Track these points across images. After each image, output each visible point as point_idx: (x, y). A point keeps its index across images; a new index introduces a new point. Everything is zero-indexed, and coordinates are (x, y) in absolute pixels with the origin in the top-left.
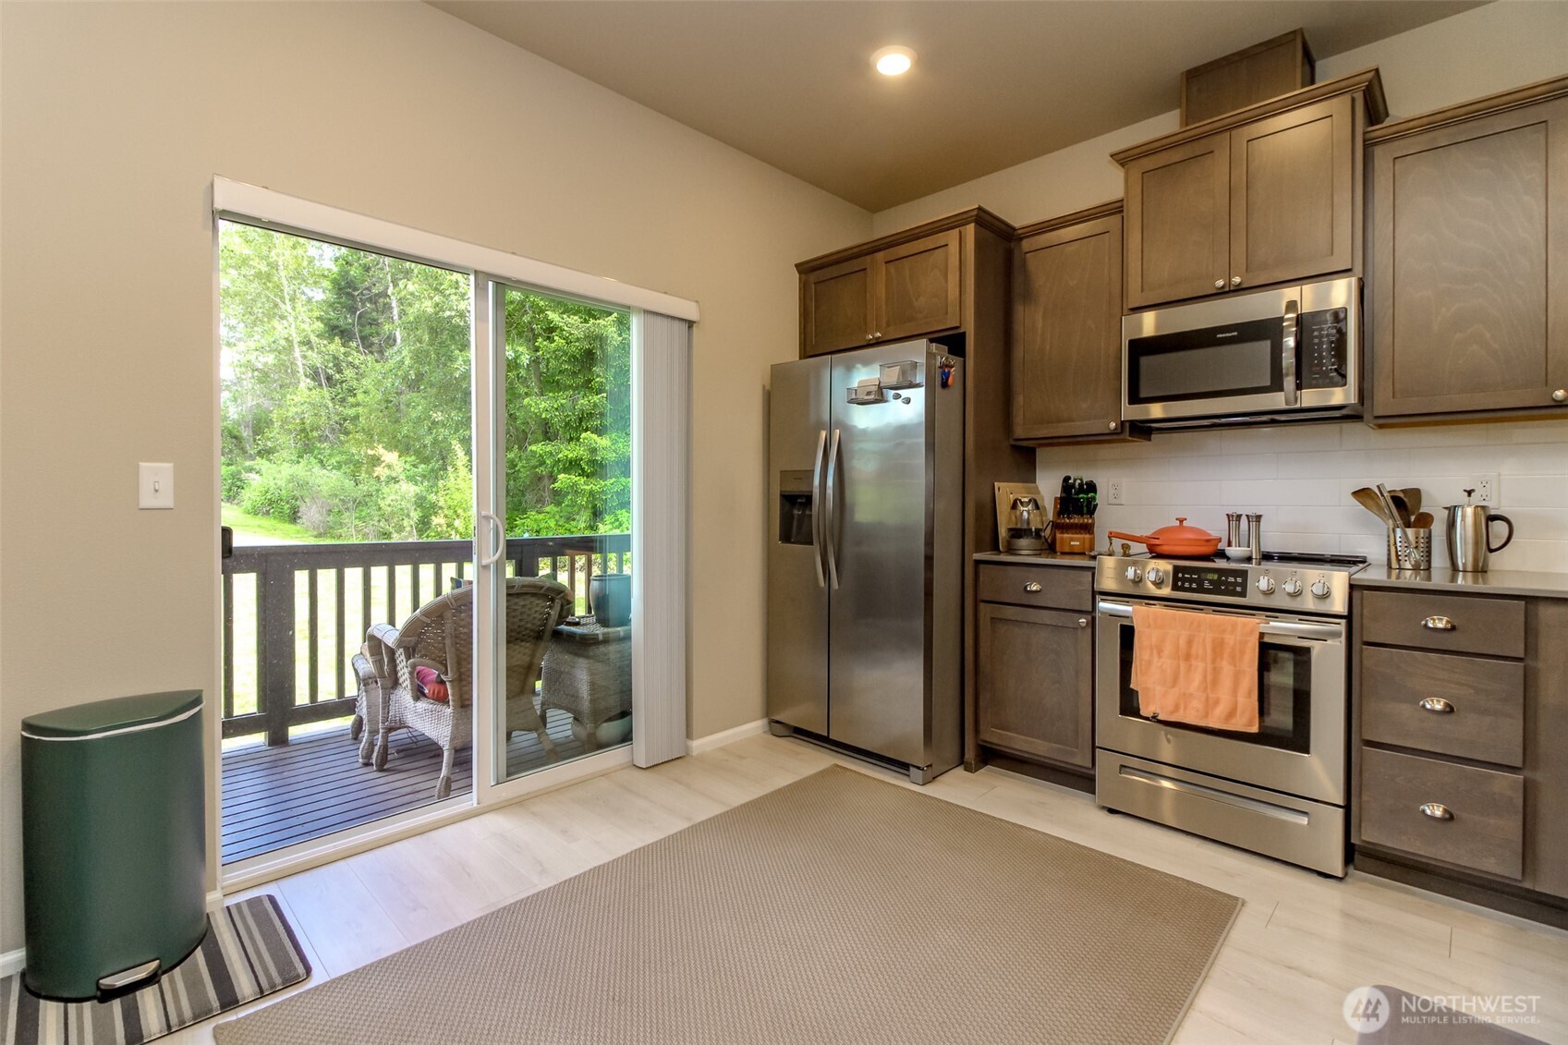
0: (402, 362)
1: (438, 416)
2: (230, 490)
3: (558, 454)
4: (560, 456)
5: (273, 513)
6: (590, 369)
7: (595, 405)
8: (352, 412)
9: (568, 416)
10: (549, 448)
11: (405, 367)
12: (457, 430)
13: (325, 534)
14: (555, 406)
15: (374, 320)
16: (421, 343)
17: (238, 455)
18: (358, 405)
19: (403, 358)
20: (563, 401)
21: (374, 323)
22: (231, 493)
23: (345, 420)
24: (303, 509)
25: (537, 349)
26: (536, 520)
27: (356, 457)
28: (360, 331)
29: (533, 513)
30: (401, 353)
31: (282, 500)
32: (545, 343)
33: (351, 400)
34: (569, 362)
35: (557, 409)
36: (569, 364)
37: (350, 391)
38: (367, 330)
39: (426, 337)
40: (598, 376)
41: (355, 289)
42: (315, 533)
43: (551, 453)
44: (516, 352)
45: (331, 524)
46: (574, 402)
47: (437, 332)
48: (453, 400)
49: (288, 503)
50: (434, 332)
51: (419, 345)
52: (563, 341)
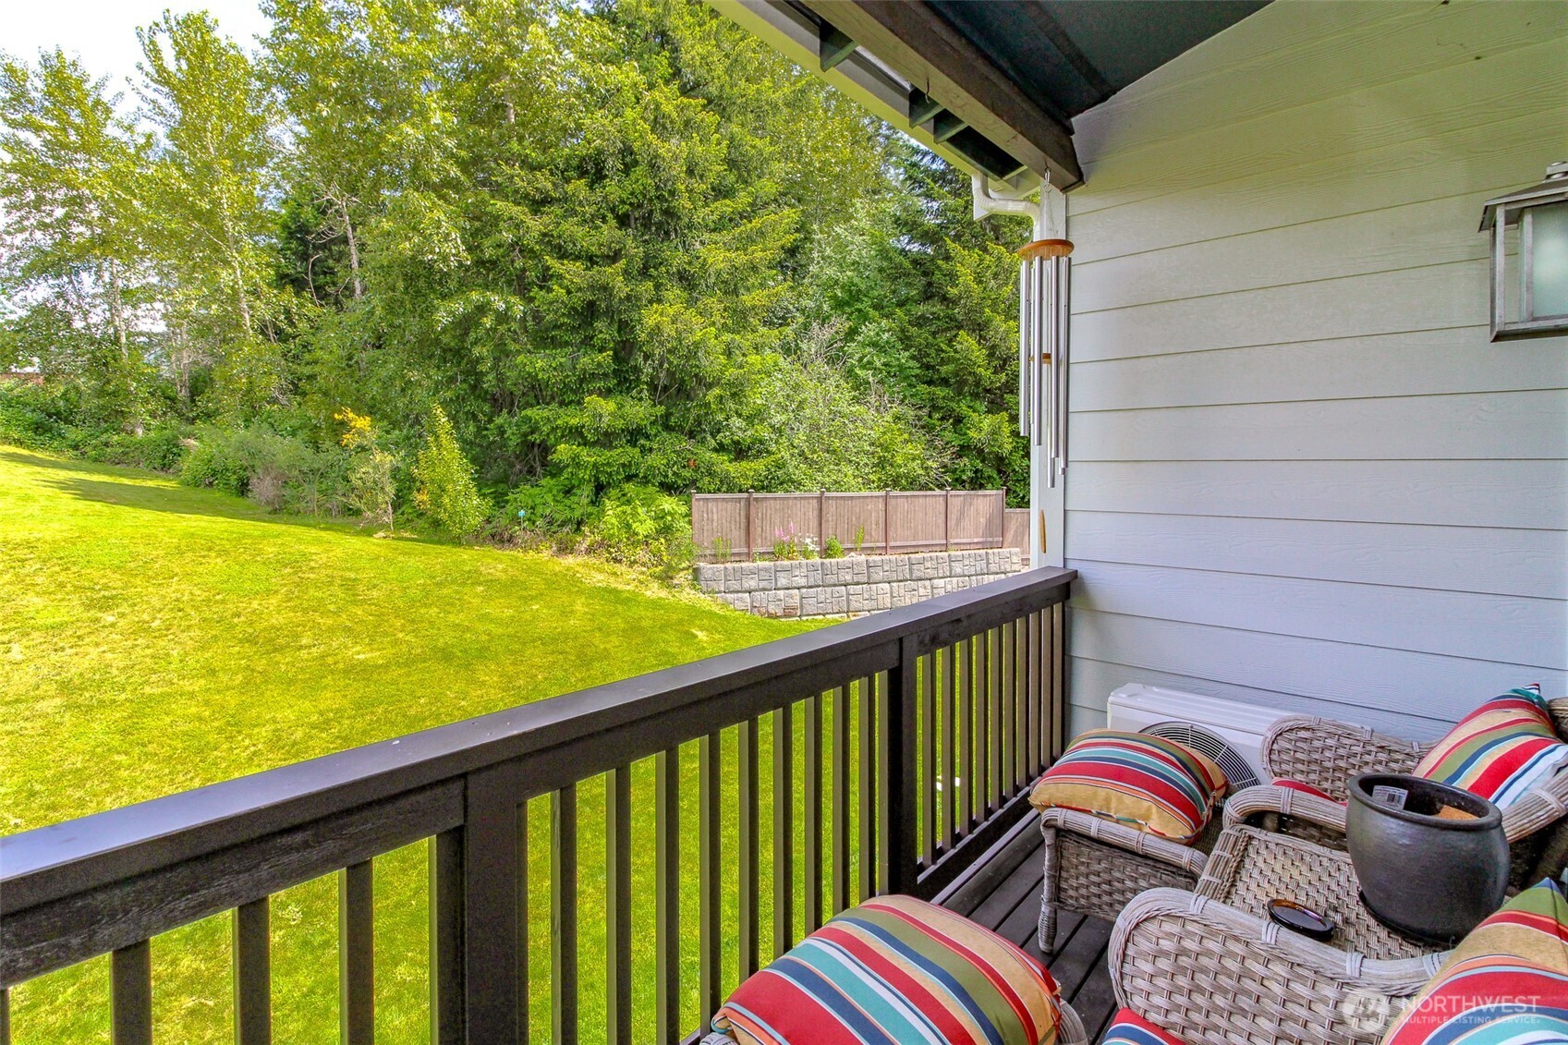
0: (371, 313)
1: (414, 375)
2: (165, 457)
3: (555, 420)
4: (559, 422)
5: (218, 484)
6: (592, 325)
7: (599, 365)
8: (307, 370)
9: (568, 376)
10: (546, 413)
11: (376, 318)
12: (436, 391)
13: (281, 509)
14: (554, 365)
15: (329, 268)
16: (393, 291)
17: (172, 418)
18: (316, 362)
19: (374, 308)
20: (563, 360)
21: (330, 272)
22: (166, 461)
23: (300, 380)
24: (254, 480)
25: (532, 300)
26: (530, 495)
27: (314, 422)
28: (314, 281)
29: (528, 487)
30: (369, 302)
31: (227, 470)
32: (542, 293)
33: (307, 356)
34: (569, 316)
35: (555, 369)
36: (568, 318)
37: (304, 347)
38: (321, 279)
39: (401, 285)
40: (601, 332)
41: (308, 233)
42: (269, 509)
43: (548, 419)
44: (506, 302)
45: (287, 498)
46: (574, 360)
47: (411, 279)
48: (431, 357)
49: (234, 473)
50: (410, 279)
51: (391, 294)
52: (564, 291)
